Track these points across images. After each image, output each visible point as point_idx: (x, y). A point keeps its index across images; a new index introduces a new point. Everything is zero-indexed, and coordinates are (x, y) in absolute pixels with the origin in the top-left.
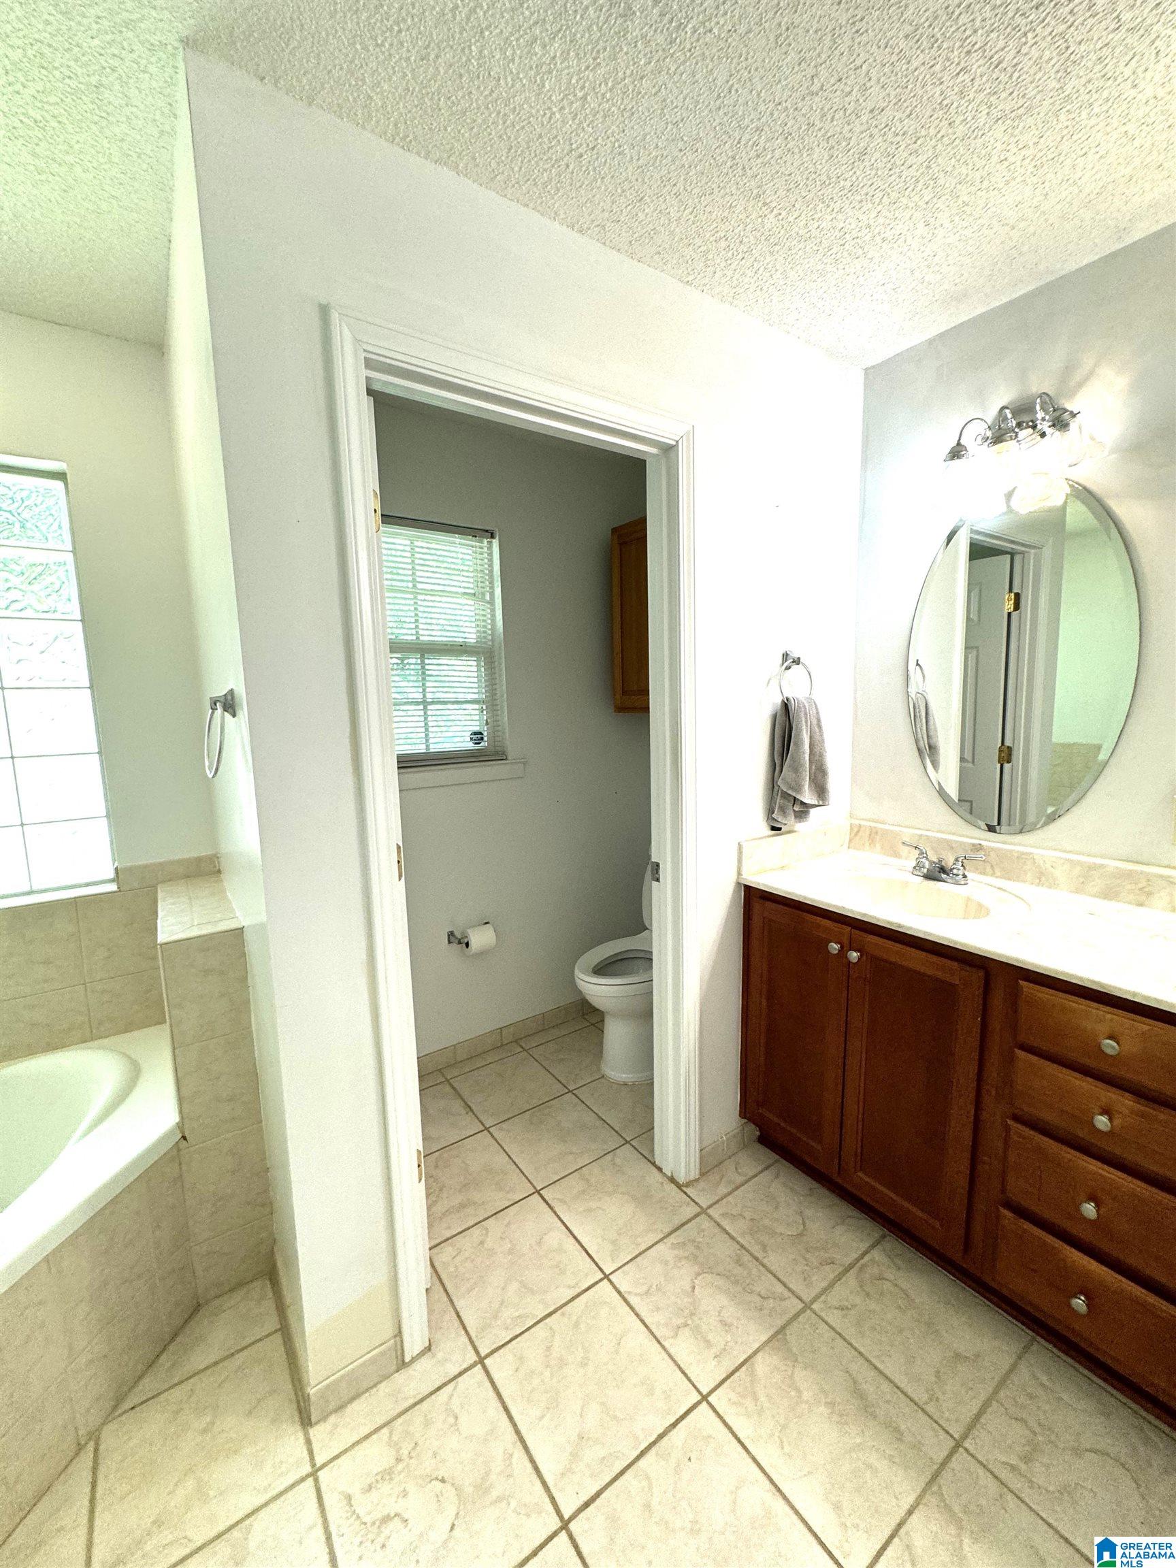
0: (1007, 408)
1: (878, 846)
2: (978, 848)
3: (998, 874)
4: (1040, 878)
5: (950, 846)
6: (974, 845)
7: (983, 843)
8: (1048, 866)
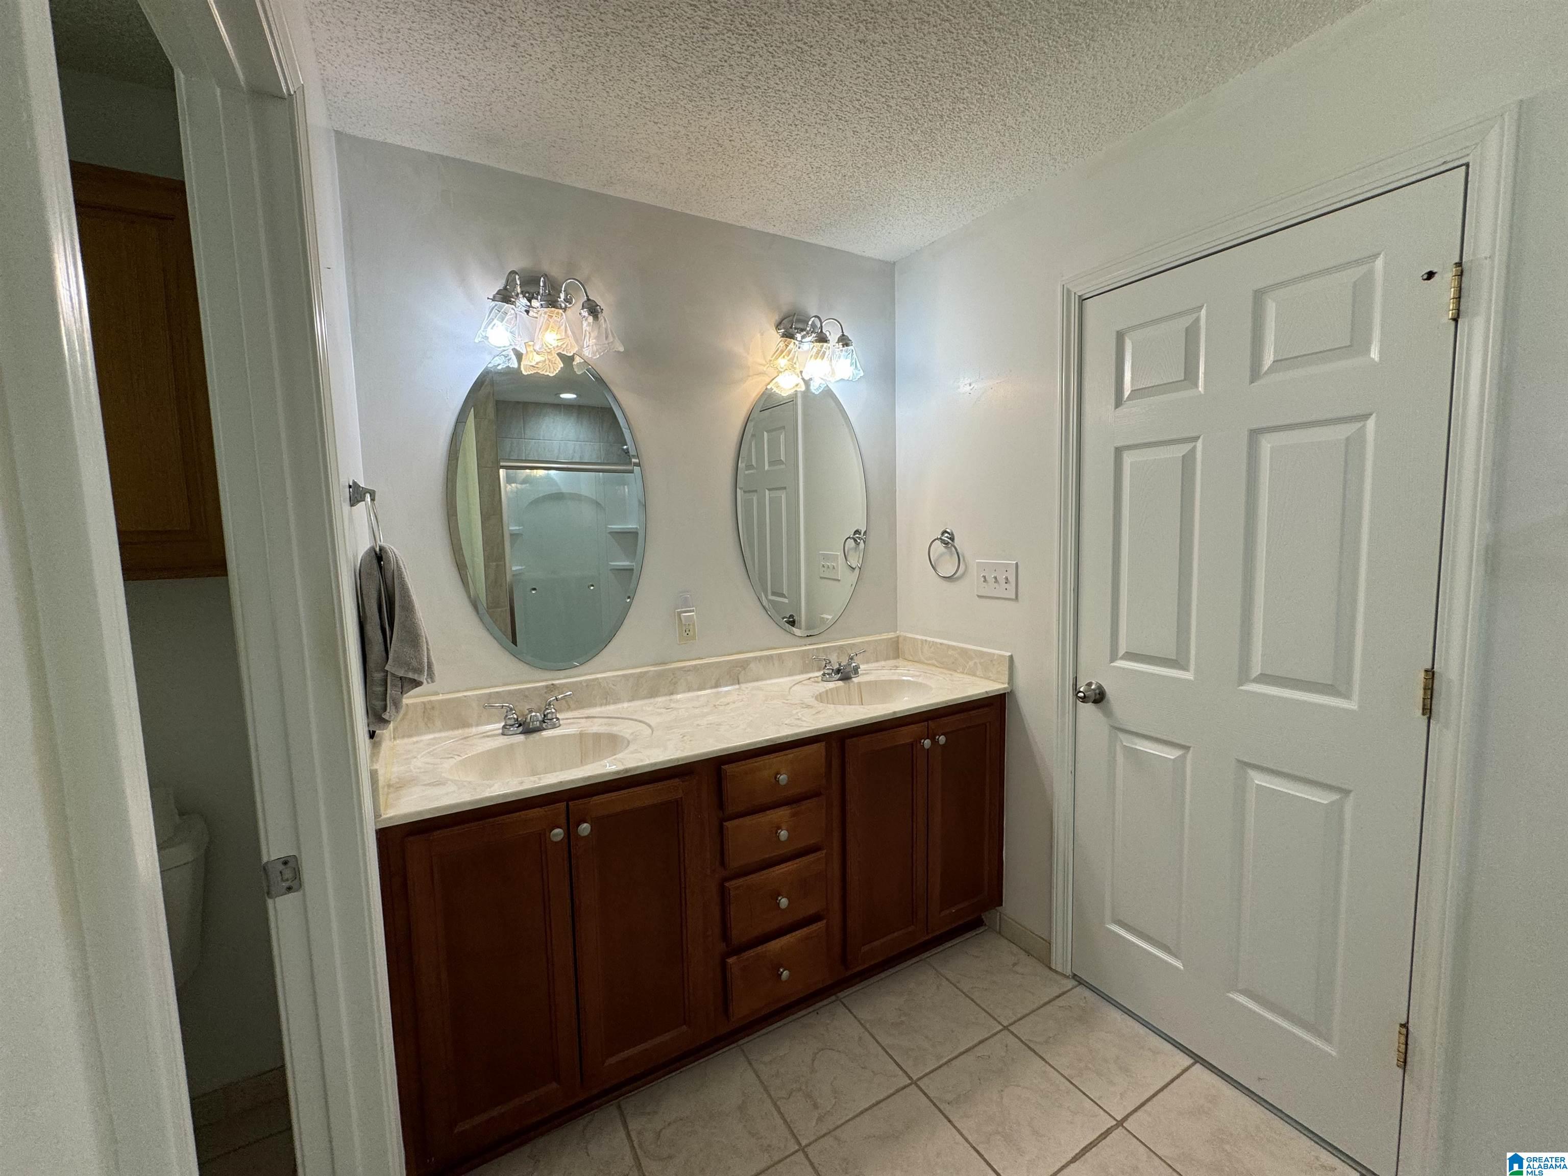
0: (517, 273)
1: (438, 723)
2: (551, 688)
3: (573, 706)
4: (606, 698)
5: (524, 695)
6: (547, 687)
7: (554, 682)
8: (611, 685)
